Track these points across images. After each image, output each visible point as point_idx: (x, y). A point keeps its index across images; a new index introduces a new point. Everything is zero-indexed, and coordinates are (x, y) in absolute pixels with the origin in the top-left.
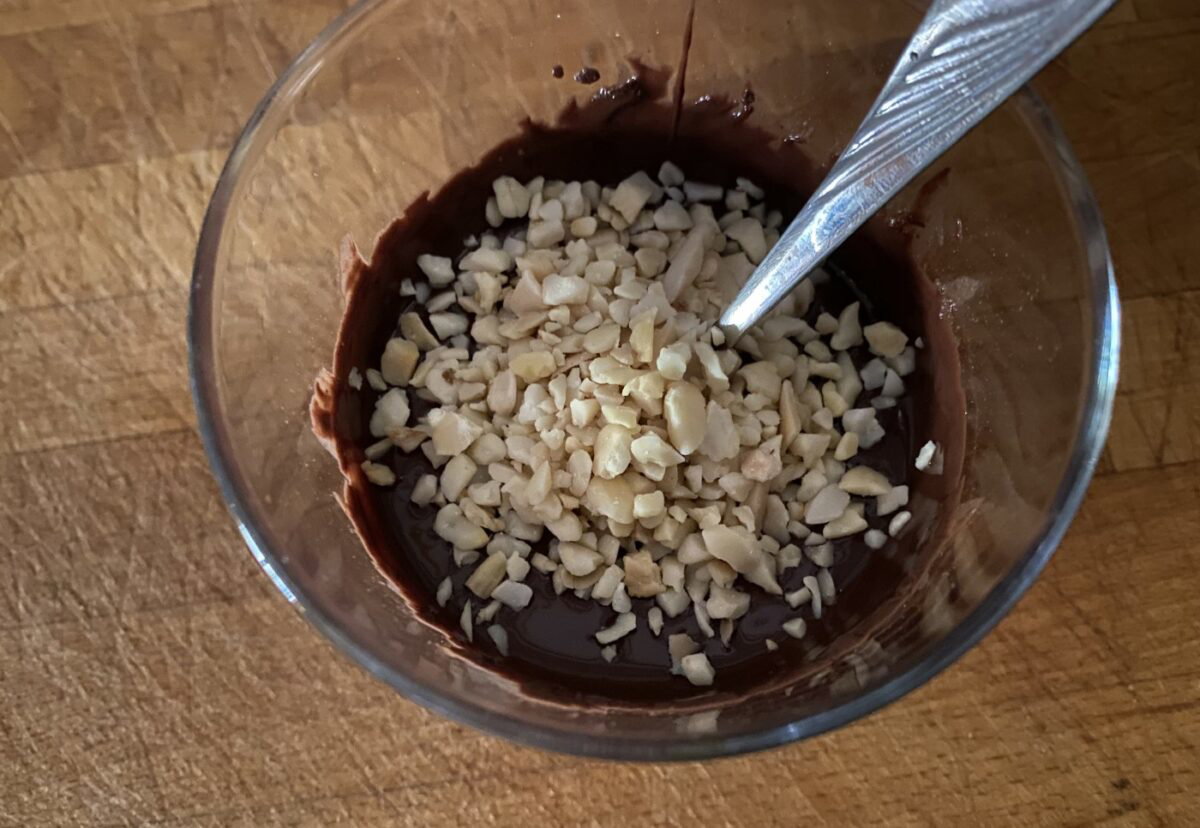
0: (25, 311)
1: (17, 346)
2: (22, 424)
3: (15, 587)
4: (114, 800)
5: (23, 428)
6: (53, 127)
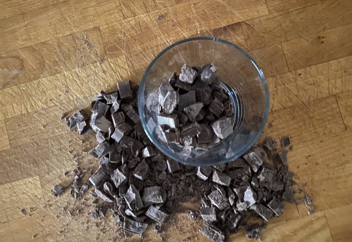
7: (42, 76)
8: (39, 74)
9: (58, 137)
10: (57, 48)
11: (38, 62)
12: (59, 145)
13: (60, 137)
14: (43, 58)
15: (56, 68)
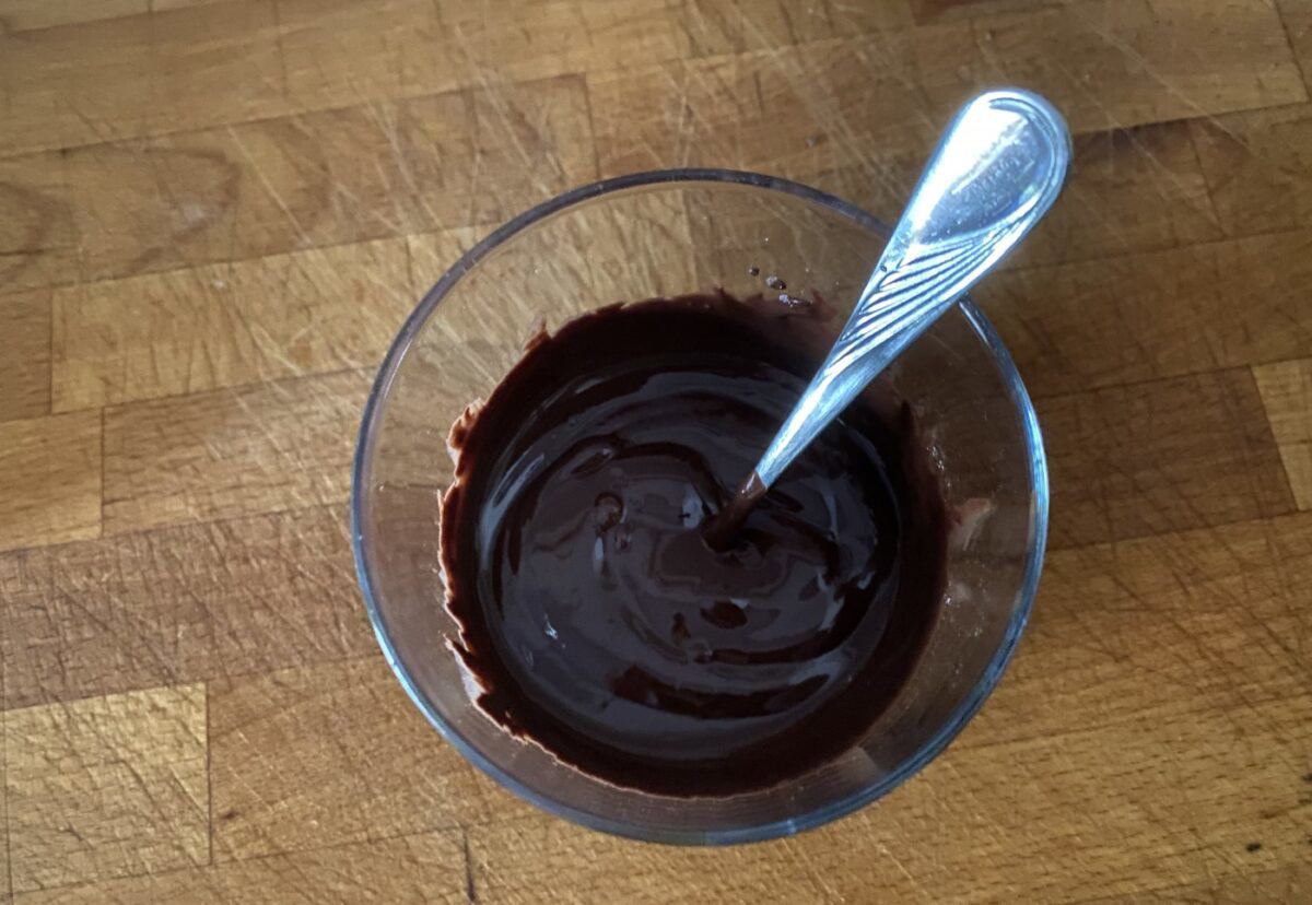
0: (318, 376)
1: (314, 408)
2: (326, 478)
3: (337, 623)
4: (445, 806)
5: (329, 483)
6: (325, 203)
7: (308, 240)
8: (297, 233)
9: (333, 512)
10: (392, 135)
11: (301, 184)
12: (331, 548)
13: (338, 514)
14: (324, 168)
15: (377, 214)
